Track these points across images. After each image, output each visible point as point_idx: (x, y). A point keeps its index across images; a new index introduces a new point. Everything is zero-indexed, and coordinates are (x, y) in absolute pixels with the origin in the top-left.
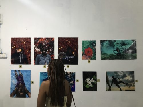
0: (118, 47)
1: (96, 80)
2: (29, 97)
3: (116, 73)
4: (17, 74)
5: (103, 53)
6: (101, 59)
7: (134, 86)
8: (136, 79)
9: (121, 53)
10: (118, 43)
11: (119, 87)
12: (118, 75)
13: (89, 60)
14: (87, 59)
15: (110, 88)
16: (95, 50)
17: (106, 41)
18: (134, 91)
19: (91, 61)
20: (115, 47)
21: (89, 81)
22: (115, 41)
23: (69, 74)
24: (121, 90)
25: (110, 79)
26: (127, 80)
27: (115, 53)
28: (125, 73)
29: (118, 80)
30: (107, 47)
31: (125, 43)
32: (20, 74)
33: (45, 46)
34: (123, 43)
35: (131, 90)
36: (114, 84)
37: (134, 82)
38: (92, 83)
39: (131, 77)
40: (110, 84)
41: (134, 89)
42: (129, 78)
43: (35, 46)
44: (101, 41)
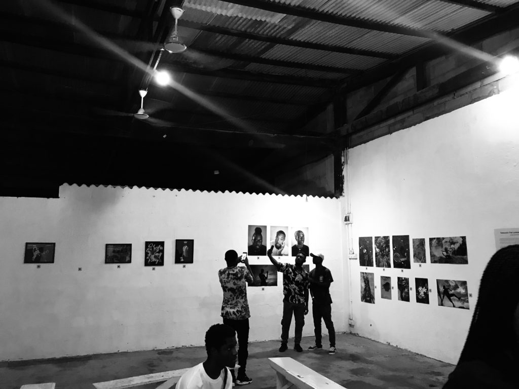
0: (447, 247)
1: (427, 290)
2: (374, 303)
3: (447, 281)
4: (364, 276)
5: (432, 254)
6: (431, 262)
7: (468, 302)
8: (469, 292)
9: (451, 255)
10: (446, 242)
11: (452, 302)
12: (450, 285)
13: (420, 263)
14: (418, 262)
15: (442, 301)
16: (425, 251)
17: (435, 238)
18: (468, 309)
19: (422, 264)
20: (444, 247)
21: (422, 290)
22: (443, 238)
23: (403, 280)
24: (454, 306)
25: (442, 289)
26: (459, 293)
27: (443, 254)
28: (457, 283)
29: (451, 292)
30: (436, 247)
31: (454, 241)
32: (366, 277)
33: (382, 246)
34: (452, 241)
35: (465, 307)
36: (446, 297)
37: (467, 296)
38: (424, 292)
39: (463, 289)
40: (442, 296)
41: (469, 306)
42: (461, 290)
43: (375, 246)
44: (430, 239)
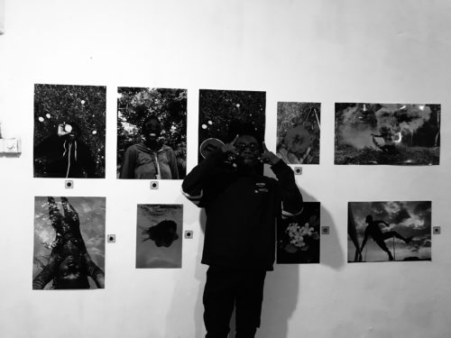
1: (317, 228)
2: (100, 286)
4: (56, 209)
5: (340, 142)
6: (336, 163)
10: (386, 115)
13: (299, 166)
14: (291, 162)
16: (318, 134)
17: (353, 105)
21: (299, 232)
22: (379, 106)
24: (391, 259)
27: (376, 144)
30: (355, 125)
31: (409, 113)
32: (66, 211)
33: (154, 117)
38: (306, 237)
43: (120, 114)
44: (337, 105)
